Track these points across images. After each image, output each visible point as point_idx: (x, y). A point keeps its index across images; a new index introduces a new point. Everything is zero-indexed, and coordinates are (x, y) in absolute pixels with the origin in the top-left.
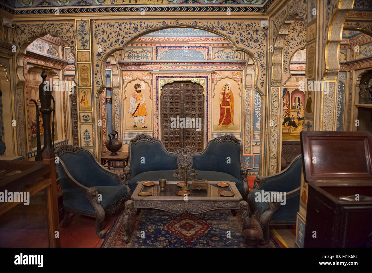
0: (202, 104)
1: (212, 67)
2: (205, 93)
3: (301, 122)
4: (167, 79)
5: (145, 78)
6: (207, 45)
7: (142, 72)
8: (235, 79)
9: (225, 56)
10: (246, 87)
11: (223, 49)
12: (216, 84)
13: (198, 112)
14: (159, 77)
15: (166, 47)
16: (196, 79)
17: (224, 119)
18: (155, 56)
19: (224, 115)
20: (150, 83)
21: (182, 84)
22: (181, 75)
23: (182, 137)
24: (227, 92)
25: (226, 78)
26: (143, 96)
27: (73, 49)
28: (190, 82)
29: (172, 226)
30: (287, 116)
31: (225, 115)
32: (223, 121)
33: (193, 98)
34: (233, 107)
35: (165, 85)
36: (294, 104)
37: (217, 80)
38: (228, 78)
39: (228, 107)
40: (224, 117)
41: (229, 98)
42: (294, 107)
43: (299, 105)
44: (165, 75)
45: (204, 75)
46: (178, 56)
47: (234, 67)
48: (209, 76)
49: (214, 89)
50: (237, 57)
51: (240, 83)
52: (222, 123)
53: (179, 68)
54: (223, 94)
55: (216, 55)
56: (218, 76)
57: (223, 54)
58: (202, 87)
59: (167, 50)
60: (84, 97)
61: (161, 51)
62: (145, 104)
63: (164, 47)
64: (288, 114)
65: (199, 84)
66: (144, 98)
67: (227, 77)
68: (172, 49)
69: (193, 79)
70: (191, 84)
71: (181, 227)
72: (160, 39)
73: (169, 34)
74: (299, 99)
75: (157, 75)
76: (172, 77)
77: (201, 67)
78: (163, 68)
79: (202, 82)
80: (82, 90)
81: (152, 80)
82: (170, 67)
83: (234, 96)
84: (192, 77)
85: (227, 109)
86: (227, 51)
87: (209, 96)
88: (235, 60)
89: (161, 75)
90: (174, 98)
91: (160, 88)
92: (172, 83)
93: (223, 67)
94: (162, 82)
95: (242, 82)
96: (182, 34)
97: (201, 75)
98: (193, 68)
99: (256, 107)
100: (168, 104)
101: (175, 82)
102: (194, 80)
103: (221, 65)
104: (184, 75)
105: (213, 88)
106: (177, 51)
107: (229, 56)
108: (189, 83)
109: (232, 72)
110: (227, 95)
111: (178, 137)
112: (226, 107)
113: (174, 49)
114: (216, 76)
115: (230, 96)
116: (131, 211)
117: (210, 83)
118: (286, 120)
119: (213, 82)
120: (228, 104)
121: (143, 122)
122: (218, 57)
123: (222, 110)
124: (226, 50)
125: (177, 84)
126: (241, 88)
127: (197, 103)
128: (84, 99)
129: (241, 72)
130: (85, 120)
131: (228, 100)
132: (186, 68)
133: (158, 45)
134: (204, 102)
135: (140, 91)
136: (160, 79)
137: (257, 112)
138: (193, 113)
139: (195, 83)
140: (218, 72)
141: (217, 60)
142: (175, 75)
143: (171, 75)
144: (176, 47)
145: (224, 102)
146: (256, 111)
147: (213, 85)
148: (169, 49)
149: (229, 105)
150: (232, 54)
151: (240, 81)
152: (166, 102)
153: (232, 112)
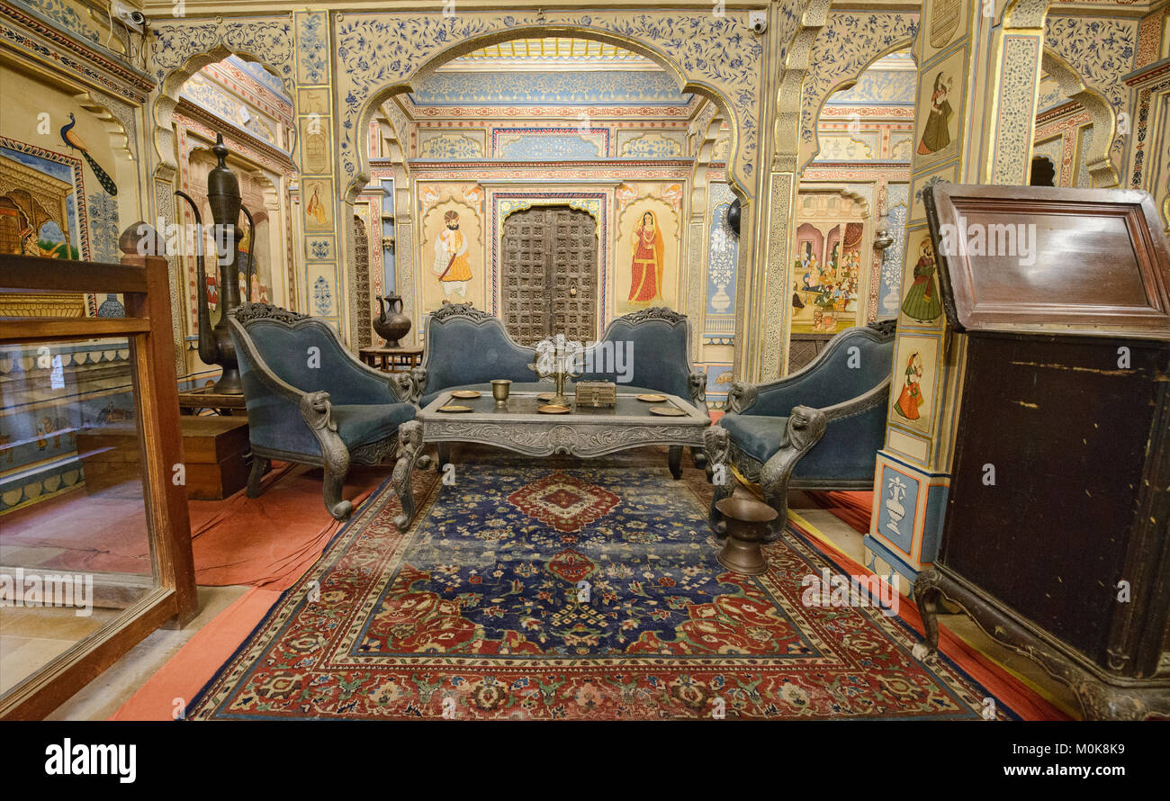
0: (590, 255)
1: (617, 174)
2: (599, 231)
3: (813, 296)
4: (516, 200)
5: (467, 199)
6: (606, 125)
7: (462, 185)
8: (668, 201)
9: (647, 149)
10: (692, 217)
11: (641, 134)
12: (624, 212)
13: (584, 275)
14: (498, 196)
15: (515, 130)
16: (581, 200)
17: (640, 287)
18: (491, 149)
19: (640, 280)
20: (478, 208)
21: (549, 213)
22: (546, 190)
23: (547, 327)
24: (648, 228)
25: (646, 198)
26: (464, 238)
27: (289, 86)
28: (566, 207)
29: (524, 497)
31: (643, 280)
32: (638, 292)
33: (574, 242)
34: (660, 262)
35: (513, 213)
36: (796, 257)
37: (628, 202)
38: (652, 198)
39: (650, 261)
40: (642, 284)
41: (653, 242)
42: (796, 264)
43: (809, 258)
44: (511, 191)
45: (599, 190)
46: (541, 151)
47: (666, 173)
48: (610, 193)
49: (621, 222)
50: (672, 153)
51: (677, 209)
52: (636, 296)
53: (542, 176)
54: (640, 234)
55: (626, 148)
56: (630, 194)
57: (640, 146)
58: (592, 218)
59: (517, 136)
60: (314, 200)
61: (503, 138)
62: (467, 254)
63: (510, 130)
65: (586, 213)
66: (465, 242)
67: (649, 196)
68: (528, 134)
69: (573, 200)
70: (568, 212)
71: (547, 499)
72: (503, 111)
73: (522, 99)
74: (809, 246)
75: (495, 191)
76: (527, 196)
77: (592, 175)
78: (507, 175)
79: (594, 207)
80: (310, 182)
81: (483, 203)
82: (525, 175)
83: (663, 237)
84: (572, 196)
85: (648, 265)
86: (651, 138)
87: (610, 238)
88: (668, 157)
89: (502, 190)
90: (531, 243)
91: (500, 221)
92: (527, 211)
93: (640, 173)
94: (506, 206)
95: (681, 207)
96: (551, 100)
97: (592, 190)
98: (574, 175)
99: (713, 262)
100: (519, 255)
101: (534, 208)
102: (575, 203)
103: (638, 169)
104: (554, 190)
105: (617, 221)
106: (538, 139)
107: (655, 149)
108: (565, 212)
109: (660, 184)
110: (649, 235)
111: (538, 328)
112: (646, 262)
113: (533, 134)
114: (626, 195)
115: (657, 239)
116: (415, 449)
117: (611, 208)
119: (617, 206)
120: (649, 255)
121: (463, 293)
122: (630, 152)
123: (636, 269)
124: (647, 137)
125: (539, 213)
126: (680, 221)
127: (581, 255)
128: (314, 203)
129: (680, 185)
130: (317, 255)
131: (649, 247)
132: (559, 175)
133: (497, 125)
134: (596, 251)
135: (457, 228)
136: (500, 200)
137: (715, 273)
138: (574, 275)
139: (578, 211)
140: (629, 185)
141: (627, 157)
142: (534, 190)
143: (527, 190)
144: (538, 130)
145: (642, 251)
146: (712, 270)
147: (618, 213)
148: (522, 134)
149: (652, 258)
150: (661, 146)
151: (678, 205)
152: (513, 253)
153: (660, 272)
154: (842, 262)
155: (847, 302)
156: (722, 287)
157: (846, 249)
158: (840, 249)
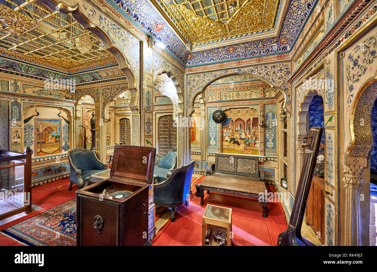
3: (243, 141)
8: (196, 113)
18: (154, 102)
22: (167, 111)
30: (232, 137)
31: (191, 135)
34: (195, 130)
35: (160, 117)
36: (237, 129)
39: (193, 130)
42: (237, 131)
43: (241, 129)
44: (160, 112)
46: (166, 101)
53: (165, 108)
59: (160, 98)
61: (158, 99)
64: (233, 136)
72: (156, 92)
74: (240, 125)
75: (155, 112)
76: (162, 113)
78: (158, 108)
82: (162, 108)
89: (157, 112)
90: (165, 124)
91: (157, 119)
92: (163, 117)
94: (158, 116)
99: (210, 130)
101: (165, 116)
112: (191, 130)
116: (88, 182)
118: (232, 139)
125: (167, 117)
129: (200, 109)
133: (156, 96)
136: (157, 114)
137: (211, 134)
138: (175, 133)
142: (164, 111)
146: (210, 133)
151: (199, 114)
152: (161, 127)
153: (195, 133)
154: (252, 130)
155: (255, 144)
156: (213, 138)
157: (253, 126)
158: (251, 126)
